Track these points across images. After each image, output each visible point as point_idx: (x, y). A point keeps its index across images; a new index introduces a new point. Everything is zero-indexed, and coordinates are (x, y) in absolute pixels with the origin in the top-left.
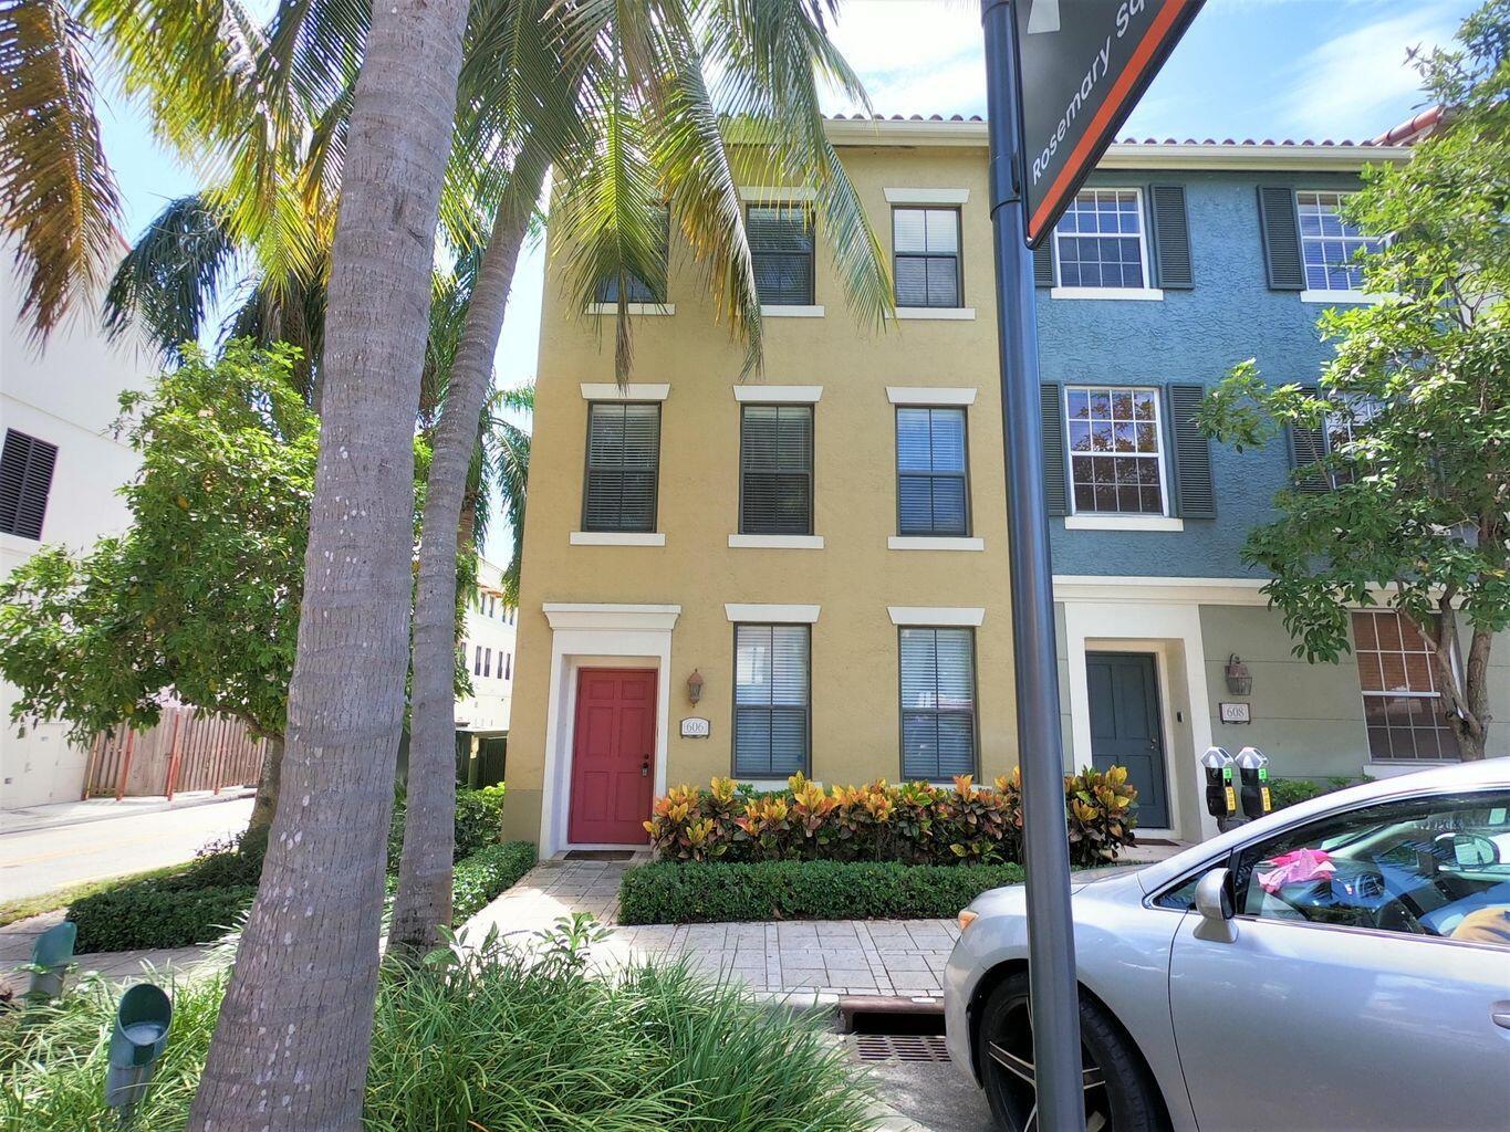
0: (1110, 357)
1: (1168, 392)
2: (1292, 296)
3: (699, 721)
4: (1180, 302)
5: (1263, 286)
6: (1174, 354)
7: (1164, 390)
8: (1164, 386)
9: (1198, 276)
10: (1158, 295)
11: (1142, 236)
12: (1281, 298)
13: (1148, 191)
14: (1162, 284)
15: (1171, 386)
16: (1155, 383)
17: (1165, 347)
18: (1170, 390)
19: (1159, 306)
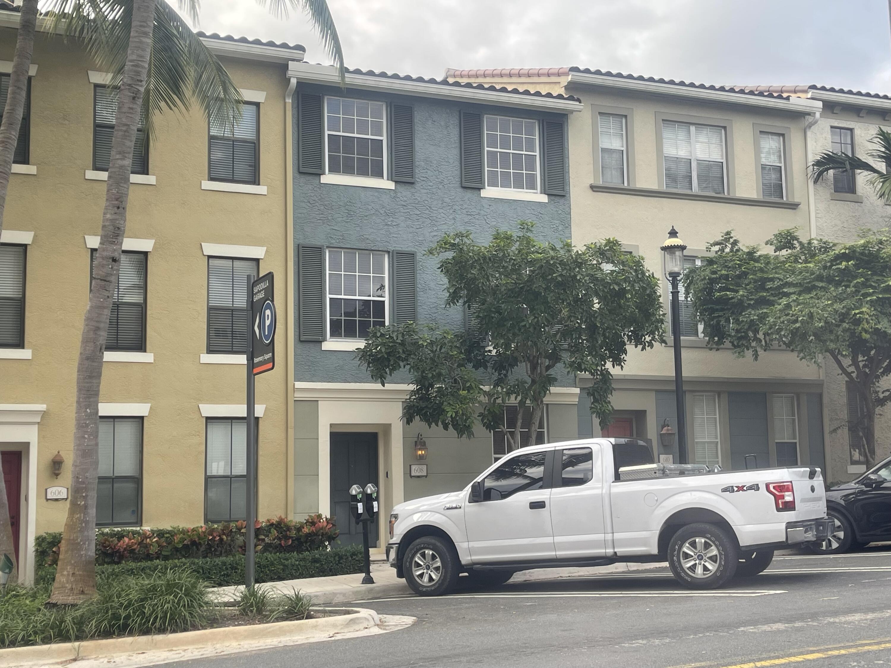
0: (358, 229)
1: (393, 256)
2: (476, 192)
3: (60, 489)
4: (405, 192)
5: (458, 184)
6: (400, 229)
7: (391, 254)
8: (391, 251)
9: (419, 173)
10: (391, 185)
11: (384, 138)
12: (469, 194)
13: (389, 106)
14: (395, 178)
15: (395, 252)
16: (385, 249)
17: (394, 224)
18: (395, 254)
19: (392, 194)
